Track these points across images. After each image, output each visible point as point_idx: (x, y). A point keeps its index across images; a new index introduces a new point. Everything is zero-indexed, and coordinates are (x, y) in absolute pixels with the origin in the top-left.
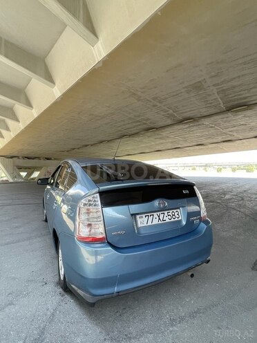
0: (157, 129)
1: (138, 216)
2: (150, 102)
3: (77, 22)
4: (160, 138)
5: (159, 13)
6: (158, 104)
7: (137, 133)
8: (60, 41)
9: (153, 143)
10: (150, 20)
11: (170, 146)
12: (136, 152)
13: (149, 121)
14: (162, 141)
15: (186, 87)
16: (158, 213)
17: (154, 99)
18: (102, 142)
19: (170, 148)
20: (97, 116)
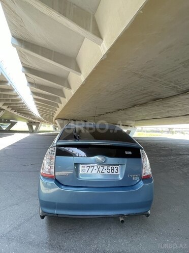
0: (163, 99)
1: (81, 166)
2: (152, 78)
3: (88, 33)
4: (169, 107)
5: (141, 12)
6: (159, 79)
7: (146, 103)
8: (83, 46)
9: (163, 111)
10: (135, 19)
11: (180, 113)
12: (149, 118)
13: (154, 93)
14: (170, 109)
15: (183, 63)
16: (99, 166)
17: (154, 75)
18: (119, 110)
19: (180, 115)
20: (111, 92)
